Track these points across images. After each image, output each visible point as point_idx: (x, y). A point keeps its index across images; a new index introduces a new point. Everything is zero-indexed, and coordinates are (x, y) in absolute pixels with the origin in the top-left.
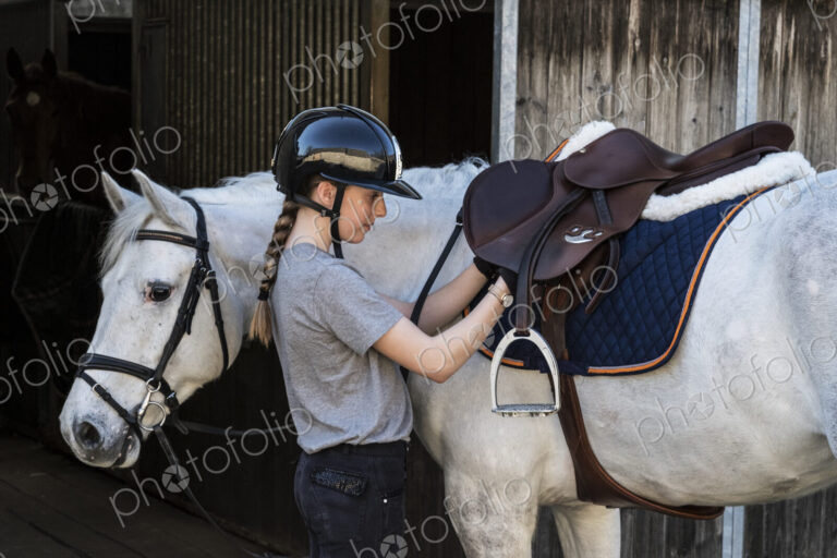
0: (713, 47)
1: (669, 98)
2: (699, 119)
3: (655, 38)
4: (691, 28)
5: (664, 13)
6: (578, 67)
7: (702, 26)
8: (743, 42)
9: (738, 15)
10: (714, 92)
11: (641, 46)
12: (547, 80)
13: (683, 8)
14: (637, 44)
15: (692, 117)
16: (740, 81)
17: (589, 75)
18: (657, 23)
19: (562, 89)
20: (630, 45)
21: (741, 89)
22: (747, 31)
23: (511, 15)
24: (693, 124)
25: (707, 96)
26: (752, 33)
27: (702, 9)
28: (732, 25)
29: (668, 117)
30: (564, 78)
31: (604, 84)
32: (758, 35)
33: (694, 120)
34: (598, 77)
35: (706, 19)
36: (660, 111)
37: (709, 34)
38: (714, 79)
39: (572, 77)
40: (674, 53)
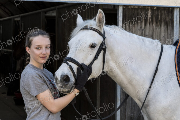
0: (168, 20)
1: (158, 32)
2: (165, 37)
3: (154, 19)
4: (163, 16)
5: (156, 13)
6: (136, 25)
7: (165, 16)
8: (175, 19)
9: (174, 13)
10: (168, 30)
11: (151, 20)
12: (129, 28)
13: (161, 12)
14: (150, 20)
15: (163, 36)
16: (175, 28)
17: (139, 27)
18: (155, 15)
19: (133, 30)
20: (149, 20)
21: (175, 30)
22: (176, 17)
23: (121, 14)
24: (164, 38)
25: (167, 31)
26: (177, 17)
27: (166, 12)
28: (173, 16)
29: (158, 36)
30: (133, 28)
31: (143, 29)
32: (179, 18)
33: (164, 37)
34: (141, 27)
35: (166, 14)
36: (156, 35)
37: (167, 18)
38: (168, 28)
39: (135, 27)
40: (159, 22)
